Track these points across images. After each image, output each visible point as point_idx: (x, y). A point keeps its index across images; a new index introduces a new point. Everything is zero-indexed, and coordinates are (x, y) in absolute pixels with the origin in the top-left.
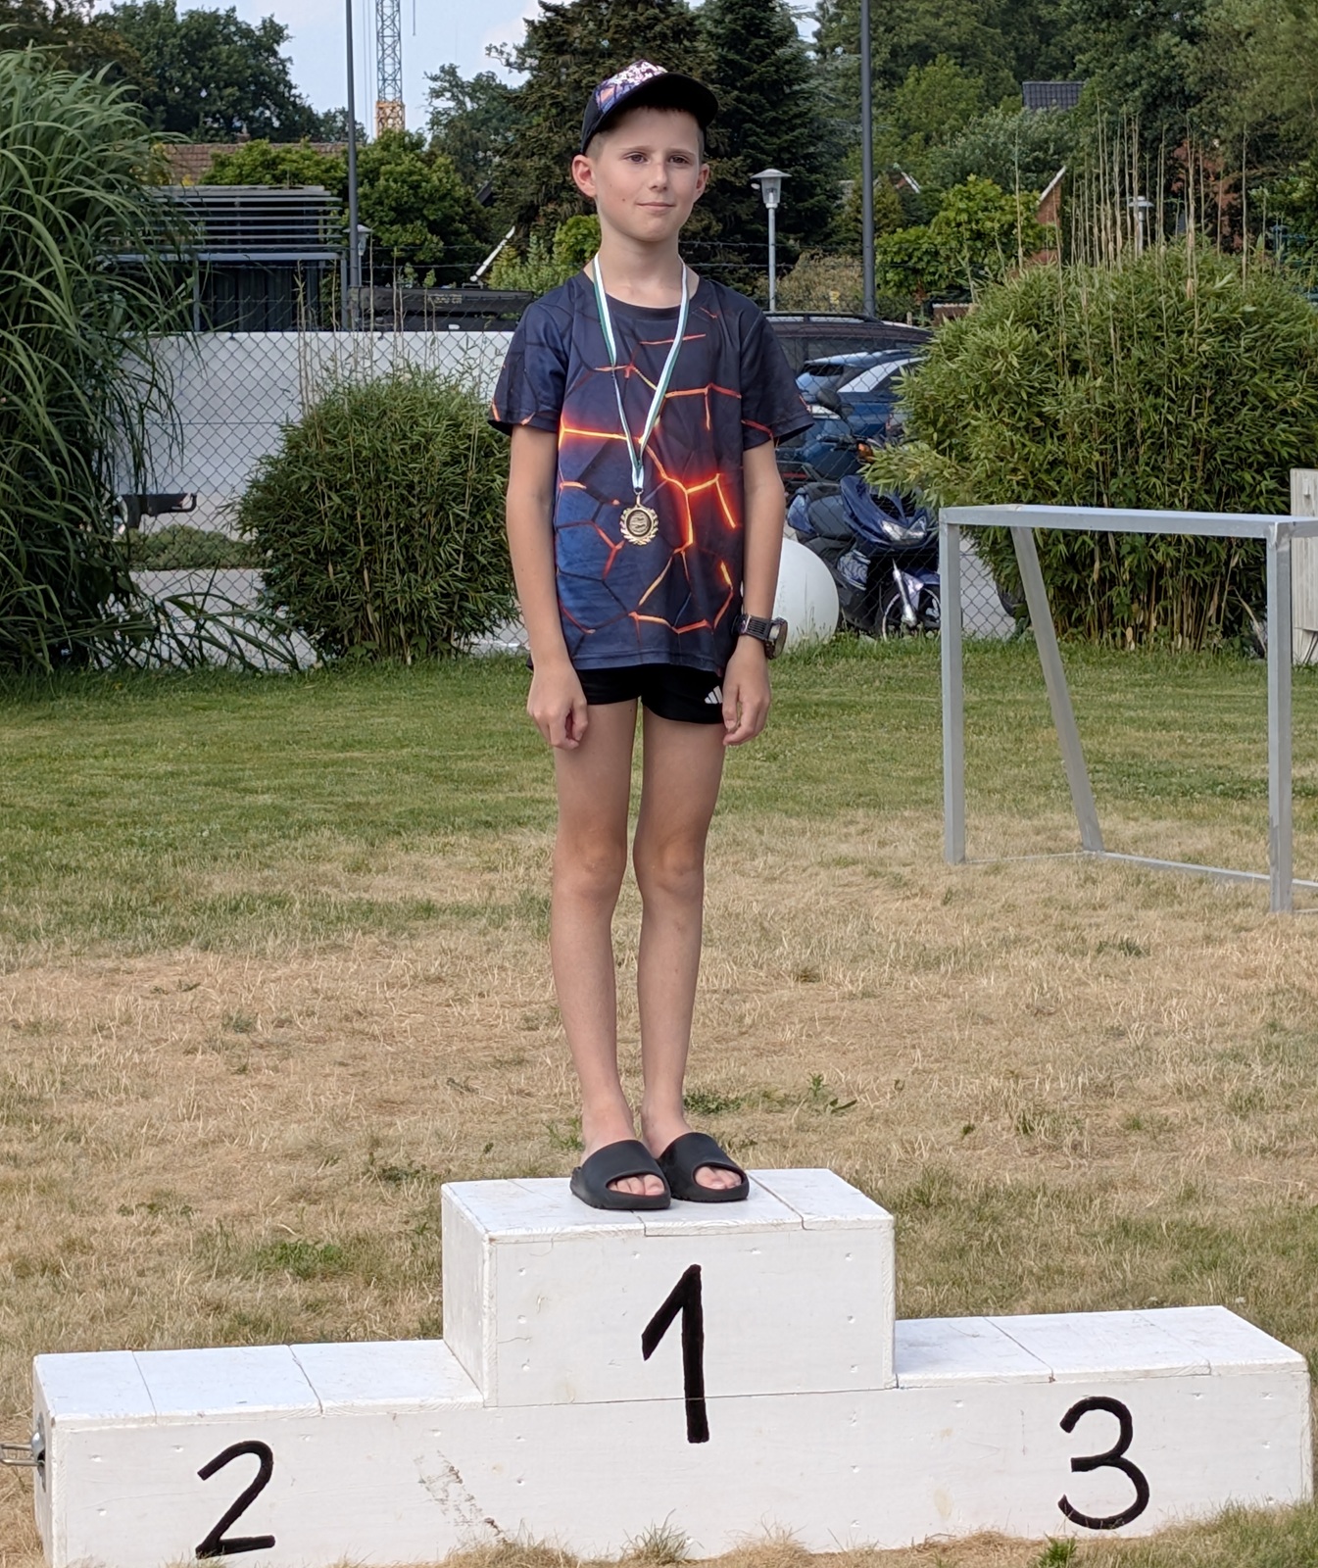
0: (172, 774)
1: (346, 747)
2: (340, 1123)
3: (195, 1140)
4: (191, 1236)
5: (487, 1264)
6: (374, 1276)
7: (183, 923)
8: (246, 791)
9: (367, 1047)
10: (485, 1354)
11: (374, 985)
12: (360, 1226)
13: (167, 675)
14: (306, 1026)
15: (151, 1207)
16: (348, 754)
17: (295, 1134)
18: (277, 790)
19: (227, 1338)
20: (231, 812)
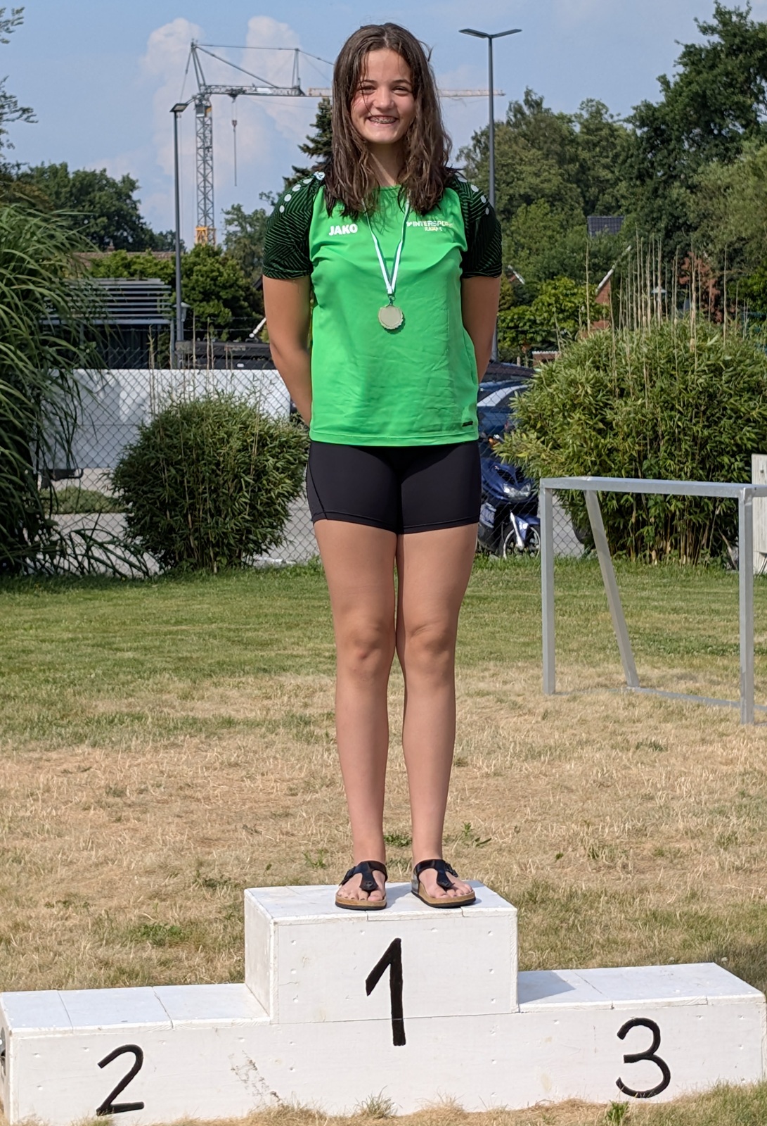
0: (72, 640)
1: (178, 623)
2: (179, 851)
3: (91, 862)
4: (89, 920)
5: (272, 938)
6: (200, 944)
7: (81, 731)
8: (117, 650)
9: (194, 806)
10: (271, 992)
11: (197, 768)
12: (192, 914)
13: (68, 578)
14: (156, 793)
15: (65, 903)
16: (179, 628)
17: (151, 859)
18: (136, 649)
19: (113, 983)
20: (109, 663)
